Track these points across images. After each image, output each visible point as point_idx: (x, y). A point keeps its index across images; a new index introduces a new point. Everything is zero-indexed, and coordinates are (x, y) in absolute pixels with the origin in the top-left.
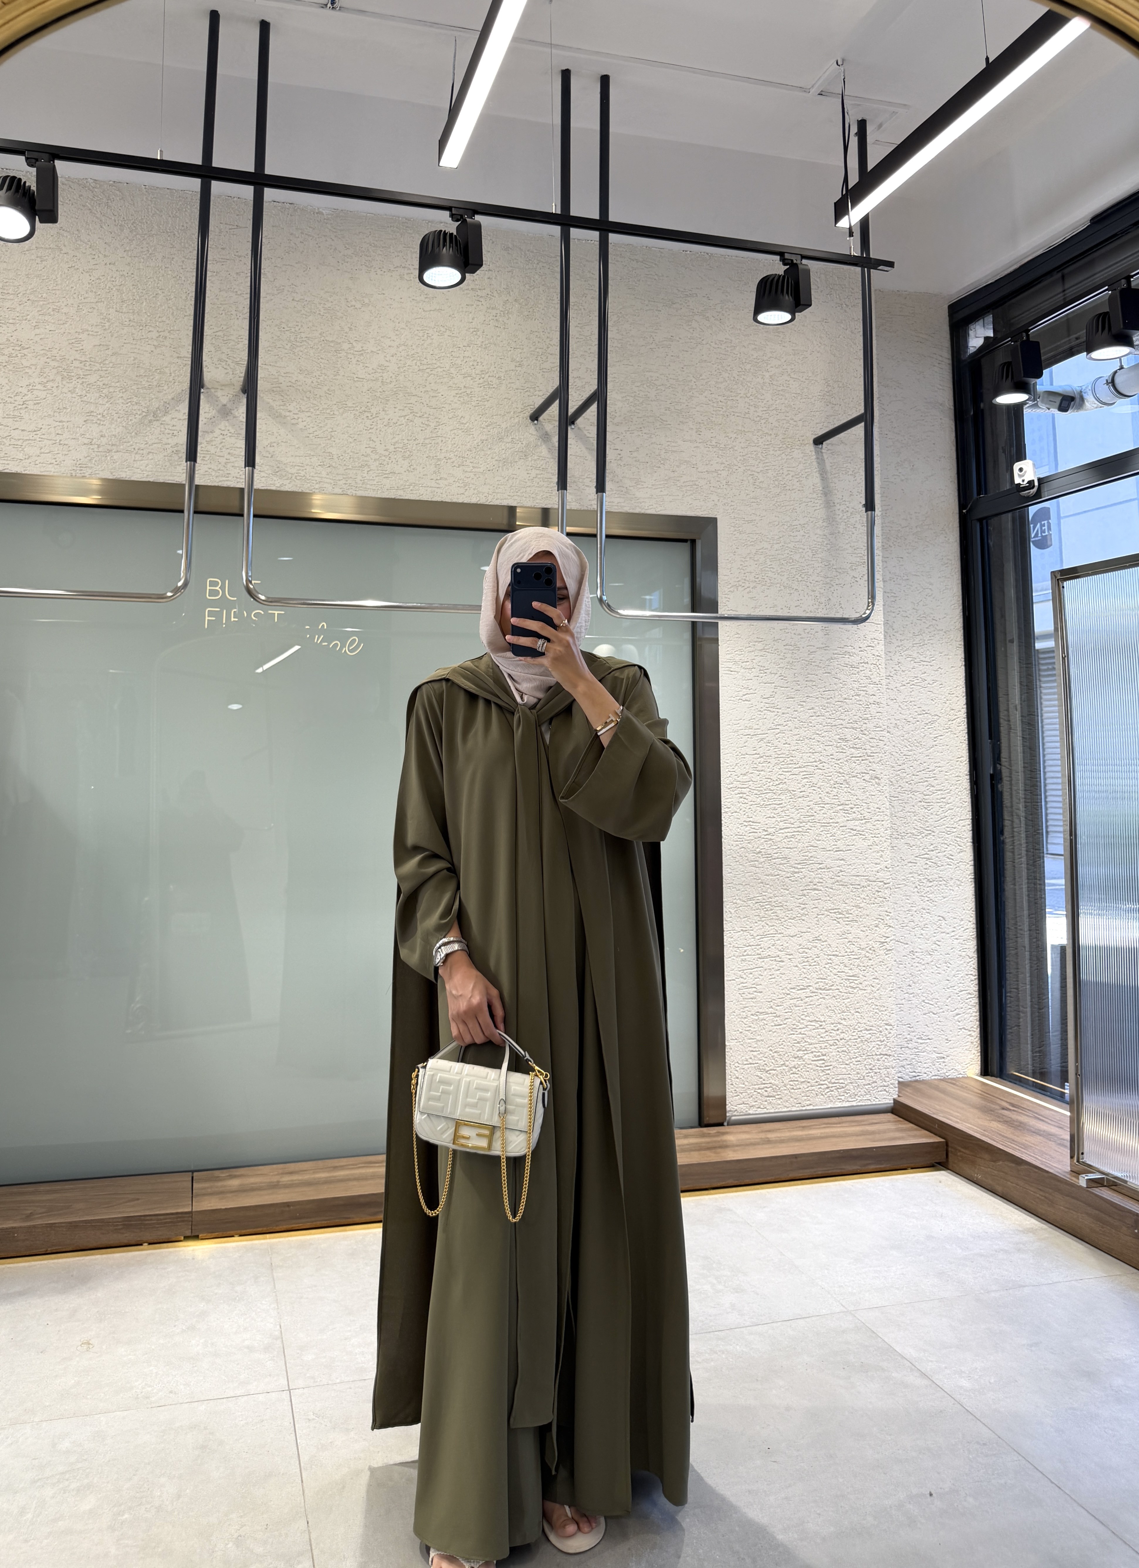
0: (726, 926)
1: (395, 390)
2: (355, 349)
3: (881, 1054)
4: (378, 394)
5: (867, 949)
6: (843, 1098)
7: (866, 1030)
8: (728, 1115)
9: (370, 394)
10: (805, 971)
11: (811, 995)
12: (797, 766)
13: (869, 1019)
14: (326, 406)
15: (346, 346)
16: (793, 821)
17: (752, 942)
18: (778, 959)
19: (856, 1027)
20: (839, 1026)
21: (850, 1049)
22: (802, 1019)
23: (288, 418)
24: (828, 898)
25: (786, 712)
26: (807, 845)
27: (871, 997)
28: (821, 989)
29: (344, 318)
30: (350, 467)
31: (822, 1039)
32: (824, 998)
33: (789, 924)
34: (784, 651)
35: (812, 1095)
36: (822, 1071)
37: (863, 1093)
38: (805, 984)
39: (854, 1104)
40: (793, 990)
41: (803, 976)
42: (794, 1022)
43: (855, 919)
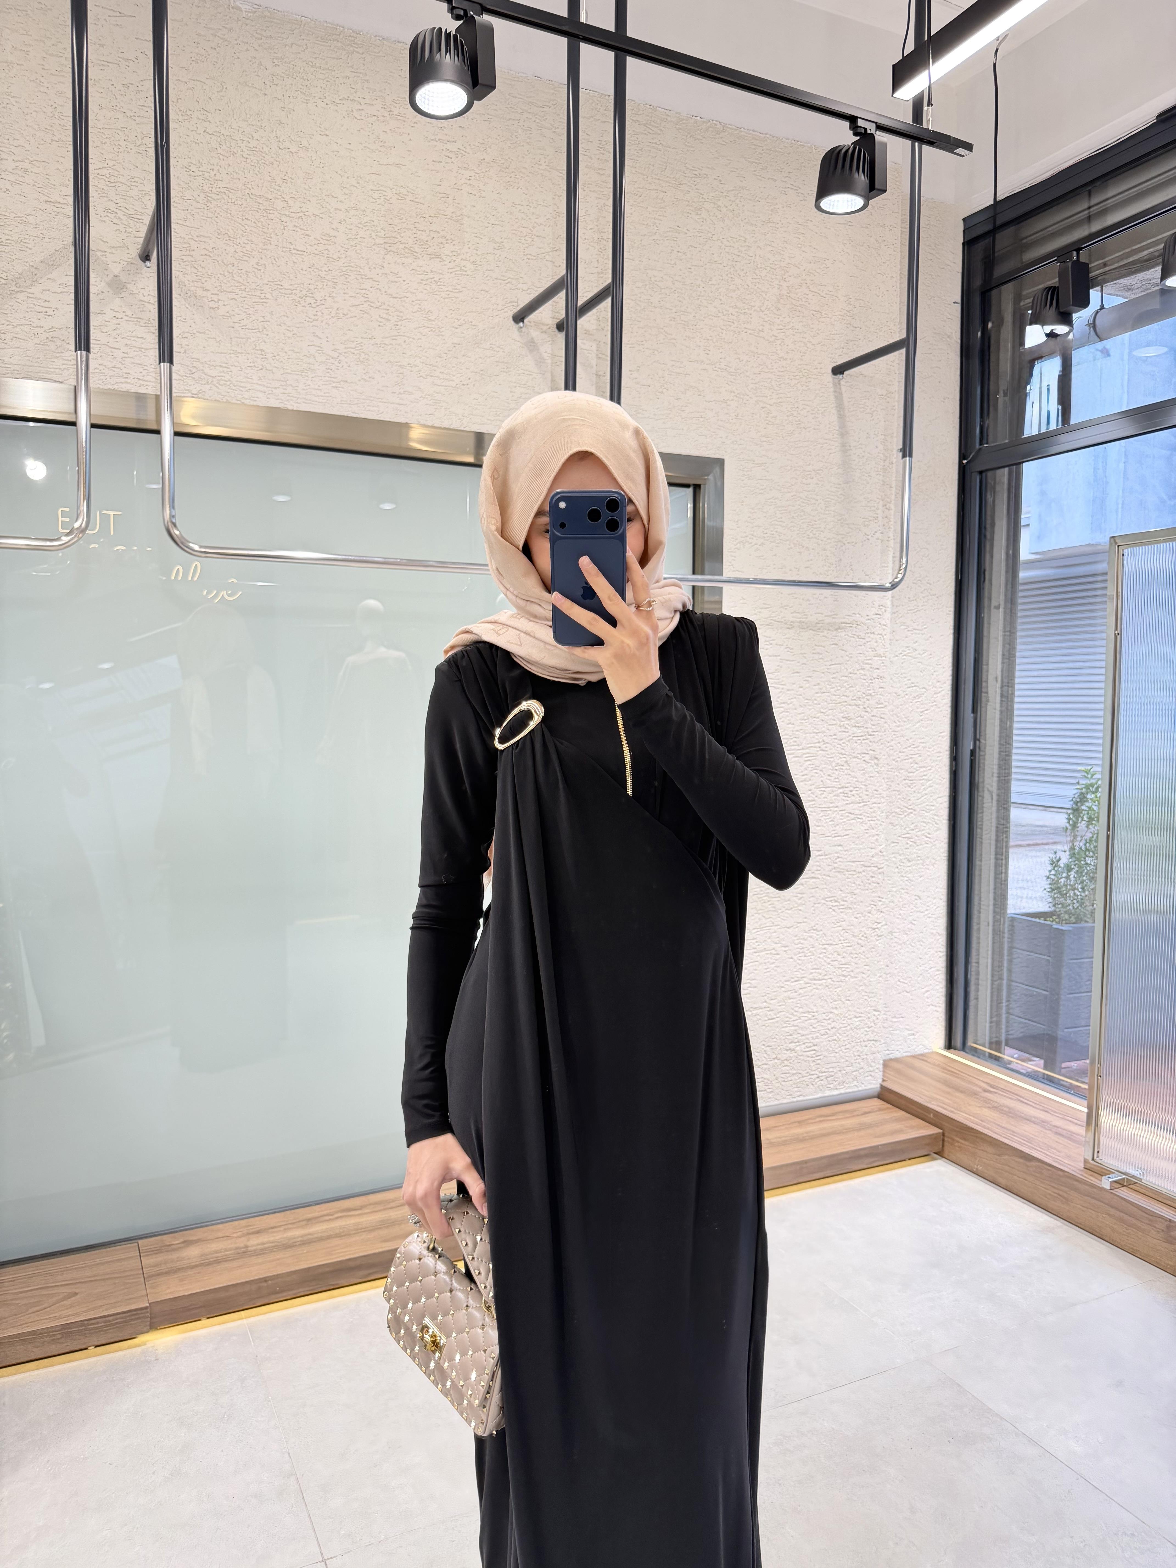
1: (344, 269)
2: (291, 210)
3: (869, 1040)
4: (323, 274)
5: (860, 936)
6: (832, 1086)
7: (856, 1017)
9: (312, 272)
10: (800, 962)
13: (859, 1006)
14: (254, 286)
15: (279, 204)
19: (847, 1015)
20: (831, 1015)
21: (840, 1037)
22: (796, 1011)
23: (204, 299)
27: (861, 984)
28: (815, 980)
29: (275, 165)
30: (289, 371)
31: (813, 1030)
32: (817, 989)
33: (786, 915)
35: (802, 1086)
36: (814, 1061)
37: (851, 1080)
38: (799, 976)
39: (842, 1091)
40: (787, 983)
41: (799, 967)
42: (788, 1015)
43: (850, 906)
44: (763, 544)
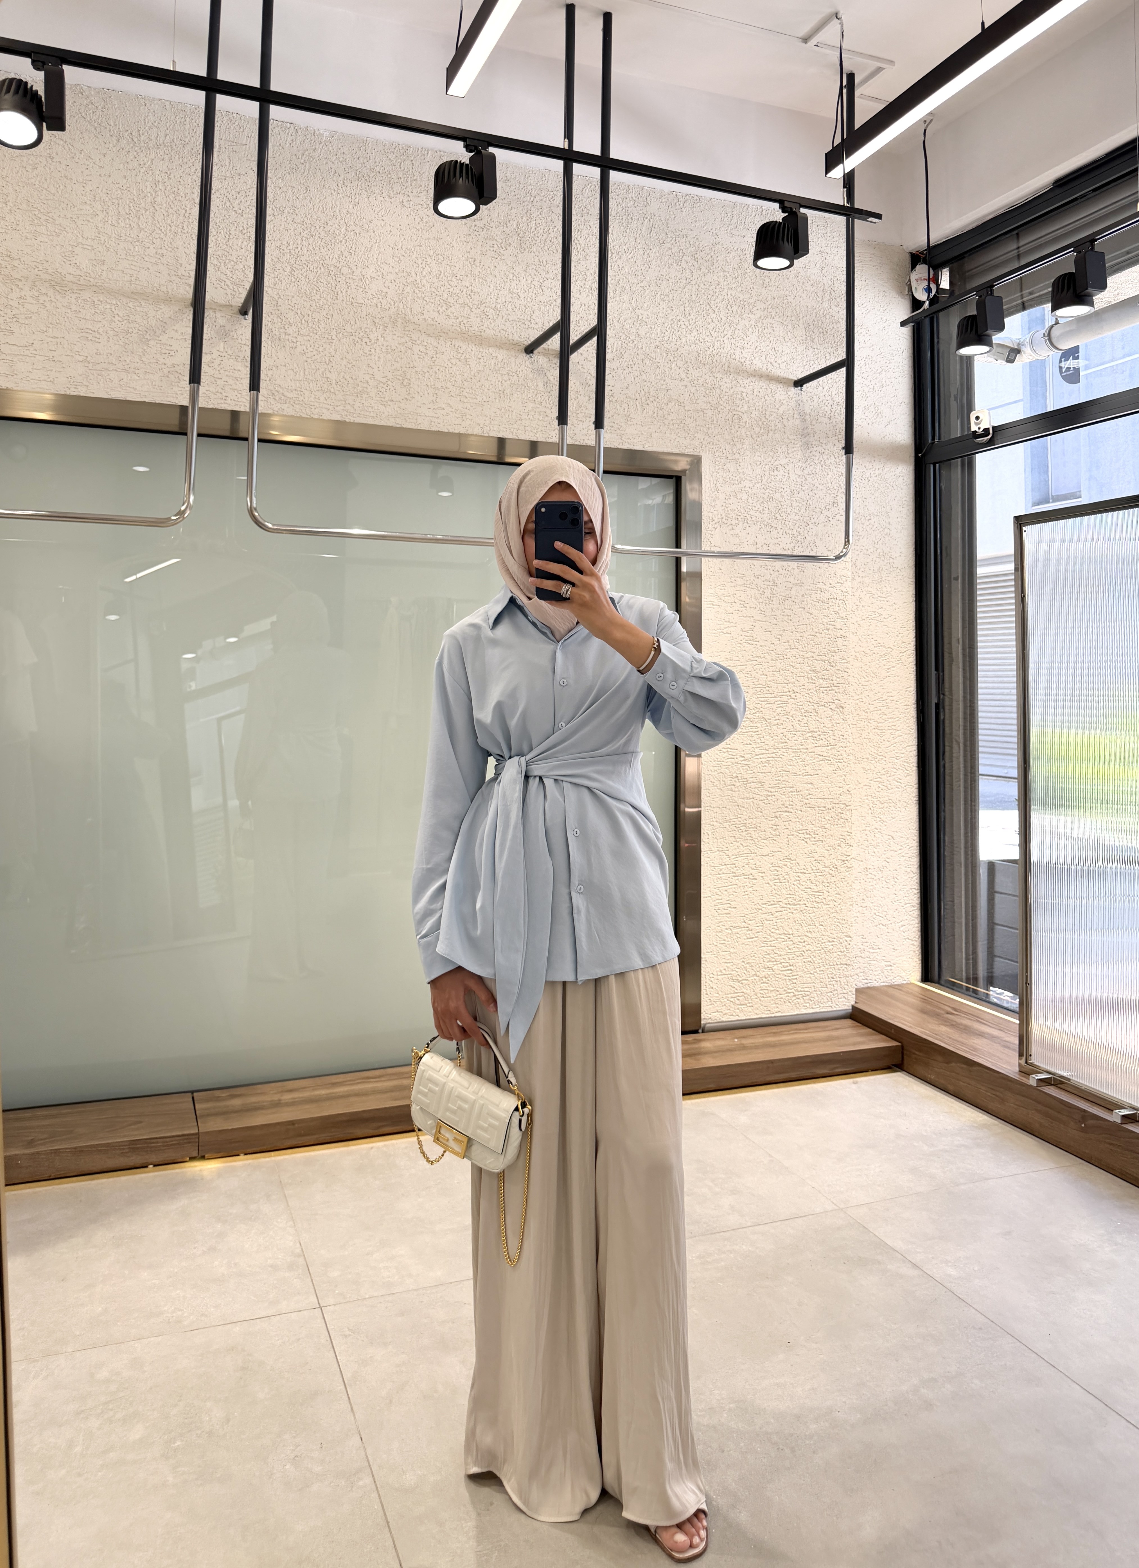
0: (704, 847)
3: (841, 964)
5: (831, 867)
6: (808, 1005)
7: (829, 941)
8: (702, 1022)
10: (776, 888)
11: (781, 909)
12: (773, 695)
13: (832, 931)
16: (767, 747)
17: (726, 860)
18: (751, 877)
19: (820, 939)
20: (806, 939)
21: (815, 959)
22: (773, 932)
23: (286, 341)
24: (797, 820)
25: (763, 644)
26: (779, 769)
27: (833, 911)
28: (789, 904)
31: (789, 951)
32: (792, 913)
33: (762, 844)
34: (763, 587)
35: (780, 1003)
36: (790, 980)
37: (826, 1000)
38: (775, 900)
39: (817, 1010)
40: (764, 906)
41: (774, 892)
42: (765, 935)
43: (821, 839)
44: (737, 525)
